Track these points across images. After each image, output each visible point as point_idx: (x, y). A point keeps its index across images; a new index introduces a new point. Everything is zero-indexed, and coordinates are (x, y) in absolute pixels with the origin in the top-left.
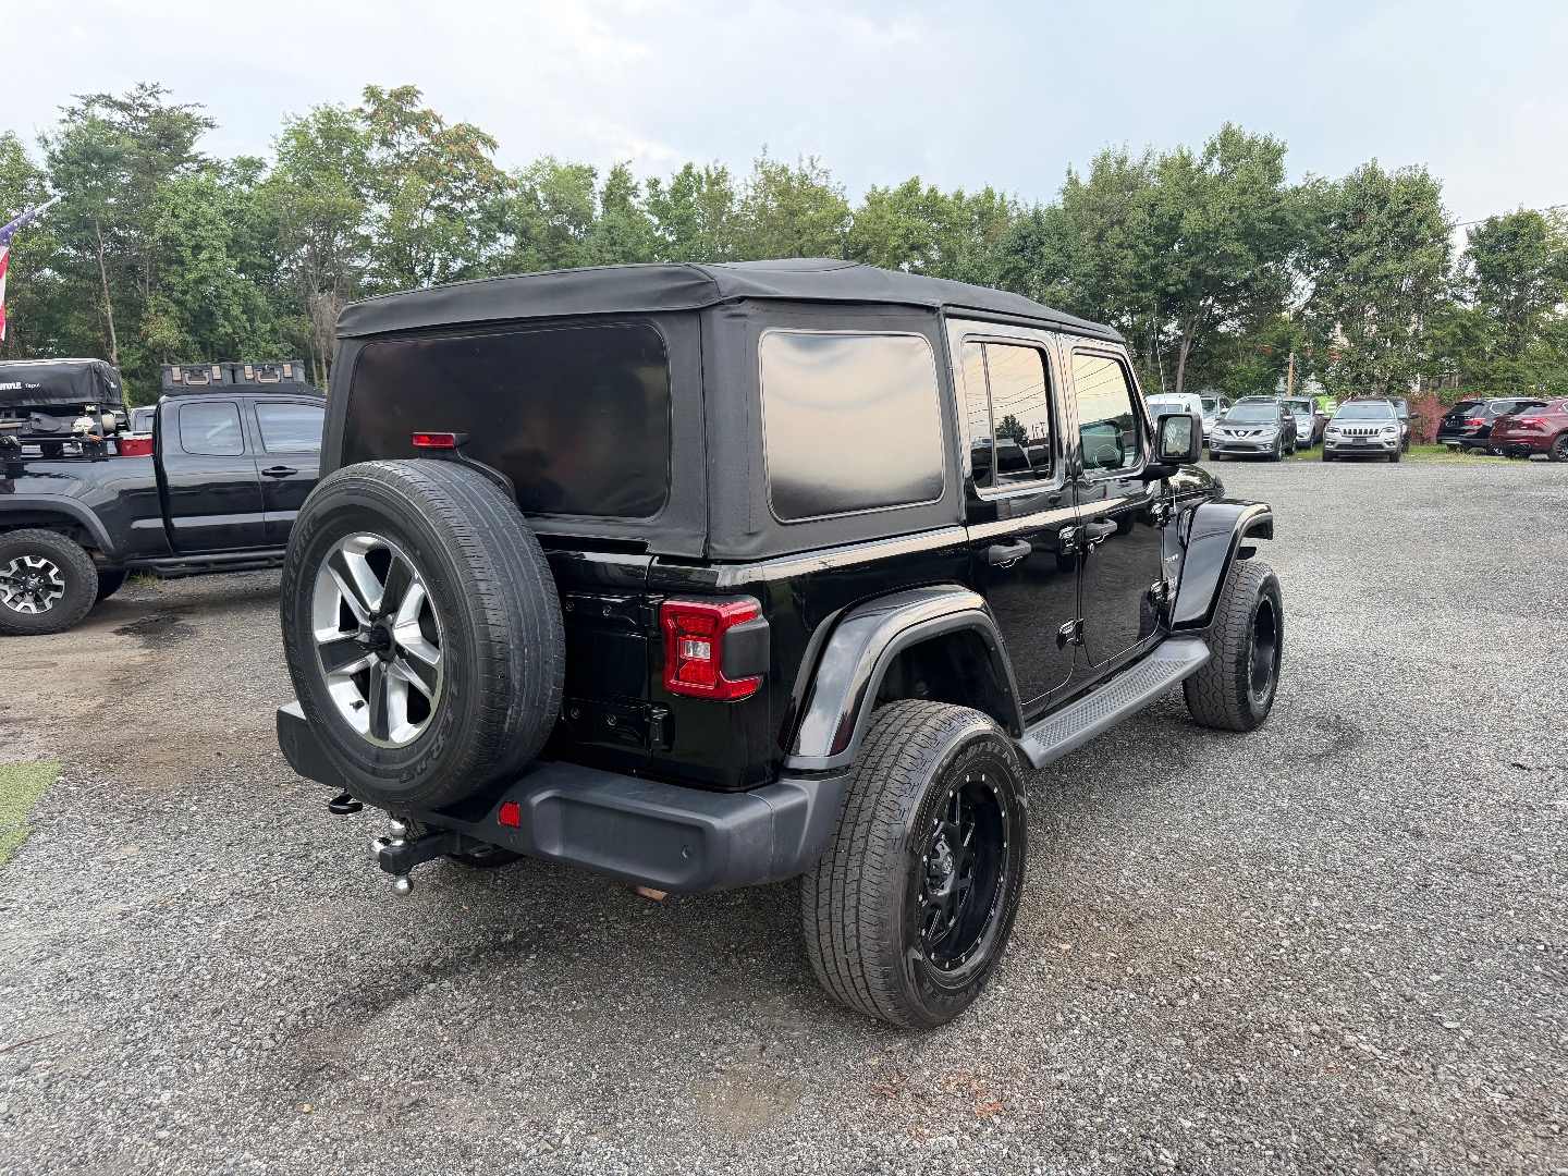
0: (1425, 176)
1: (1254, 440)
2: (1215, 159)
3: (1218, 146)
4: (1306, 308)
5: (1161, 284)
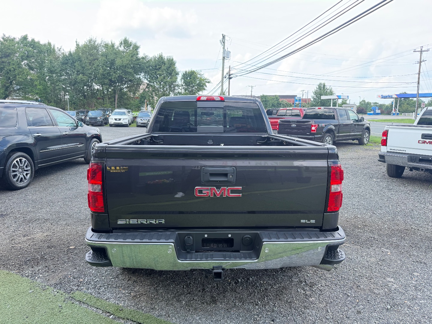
0: (173, 59)
2: (122, 46)
3: (123, 43)
5: (110, 78)
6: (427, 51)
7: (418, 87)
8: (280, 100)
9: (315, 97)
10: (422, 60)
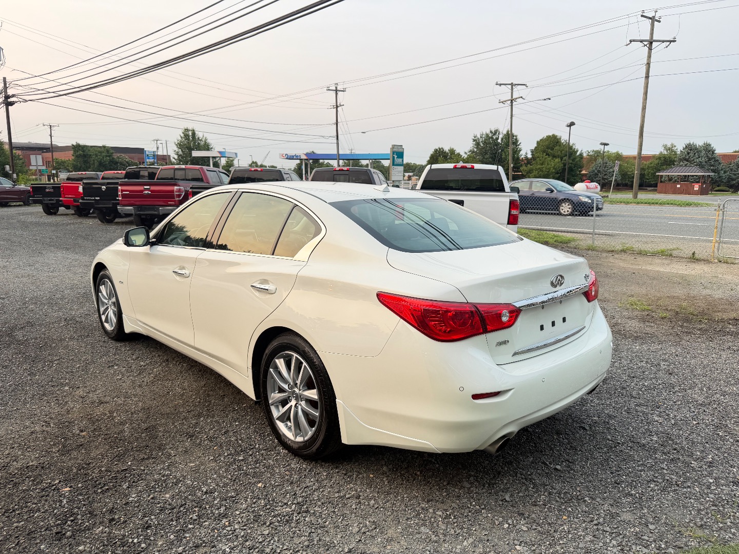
6: (344, 91)
7: (338, 144)
8: (115, 156)
9: (181, 153)
10: (338, 104)
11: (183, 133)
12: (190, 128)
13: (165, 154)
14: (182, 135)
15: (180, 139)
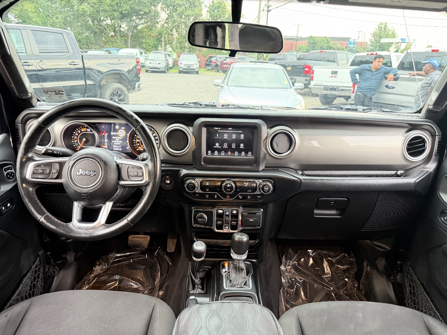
1: (159, 66)
4: (165, 23)
5: (120, 10)
8: (331, 44)
9: (373, 40)
11: (378, 26)
12: (384, 22)
13: (363, 41)
14: (377, 28)
15: (375, 30)
